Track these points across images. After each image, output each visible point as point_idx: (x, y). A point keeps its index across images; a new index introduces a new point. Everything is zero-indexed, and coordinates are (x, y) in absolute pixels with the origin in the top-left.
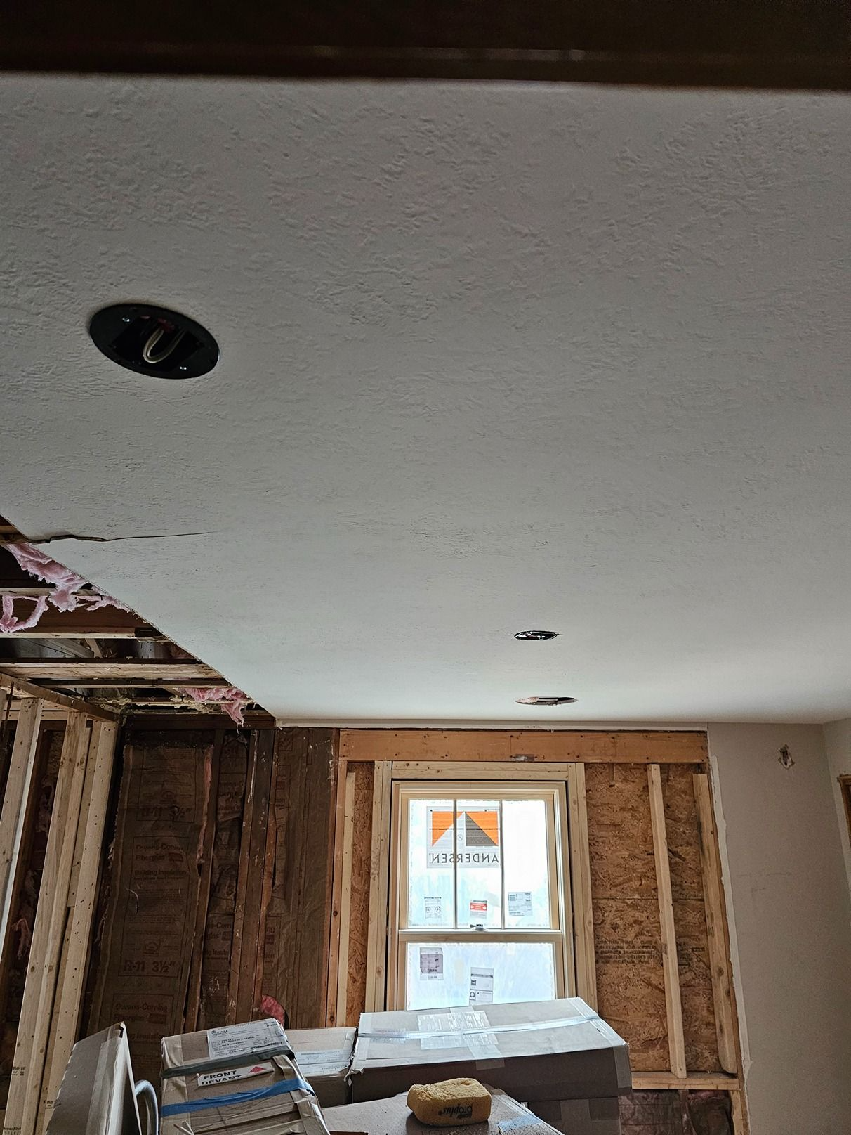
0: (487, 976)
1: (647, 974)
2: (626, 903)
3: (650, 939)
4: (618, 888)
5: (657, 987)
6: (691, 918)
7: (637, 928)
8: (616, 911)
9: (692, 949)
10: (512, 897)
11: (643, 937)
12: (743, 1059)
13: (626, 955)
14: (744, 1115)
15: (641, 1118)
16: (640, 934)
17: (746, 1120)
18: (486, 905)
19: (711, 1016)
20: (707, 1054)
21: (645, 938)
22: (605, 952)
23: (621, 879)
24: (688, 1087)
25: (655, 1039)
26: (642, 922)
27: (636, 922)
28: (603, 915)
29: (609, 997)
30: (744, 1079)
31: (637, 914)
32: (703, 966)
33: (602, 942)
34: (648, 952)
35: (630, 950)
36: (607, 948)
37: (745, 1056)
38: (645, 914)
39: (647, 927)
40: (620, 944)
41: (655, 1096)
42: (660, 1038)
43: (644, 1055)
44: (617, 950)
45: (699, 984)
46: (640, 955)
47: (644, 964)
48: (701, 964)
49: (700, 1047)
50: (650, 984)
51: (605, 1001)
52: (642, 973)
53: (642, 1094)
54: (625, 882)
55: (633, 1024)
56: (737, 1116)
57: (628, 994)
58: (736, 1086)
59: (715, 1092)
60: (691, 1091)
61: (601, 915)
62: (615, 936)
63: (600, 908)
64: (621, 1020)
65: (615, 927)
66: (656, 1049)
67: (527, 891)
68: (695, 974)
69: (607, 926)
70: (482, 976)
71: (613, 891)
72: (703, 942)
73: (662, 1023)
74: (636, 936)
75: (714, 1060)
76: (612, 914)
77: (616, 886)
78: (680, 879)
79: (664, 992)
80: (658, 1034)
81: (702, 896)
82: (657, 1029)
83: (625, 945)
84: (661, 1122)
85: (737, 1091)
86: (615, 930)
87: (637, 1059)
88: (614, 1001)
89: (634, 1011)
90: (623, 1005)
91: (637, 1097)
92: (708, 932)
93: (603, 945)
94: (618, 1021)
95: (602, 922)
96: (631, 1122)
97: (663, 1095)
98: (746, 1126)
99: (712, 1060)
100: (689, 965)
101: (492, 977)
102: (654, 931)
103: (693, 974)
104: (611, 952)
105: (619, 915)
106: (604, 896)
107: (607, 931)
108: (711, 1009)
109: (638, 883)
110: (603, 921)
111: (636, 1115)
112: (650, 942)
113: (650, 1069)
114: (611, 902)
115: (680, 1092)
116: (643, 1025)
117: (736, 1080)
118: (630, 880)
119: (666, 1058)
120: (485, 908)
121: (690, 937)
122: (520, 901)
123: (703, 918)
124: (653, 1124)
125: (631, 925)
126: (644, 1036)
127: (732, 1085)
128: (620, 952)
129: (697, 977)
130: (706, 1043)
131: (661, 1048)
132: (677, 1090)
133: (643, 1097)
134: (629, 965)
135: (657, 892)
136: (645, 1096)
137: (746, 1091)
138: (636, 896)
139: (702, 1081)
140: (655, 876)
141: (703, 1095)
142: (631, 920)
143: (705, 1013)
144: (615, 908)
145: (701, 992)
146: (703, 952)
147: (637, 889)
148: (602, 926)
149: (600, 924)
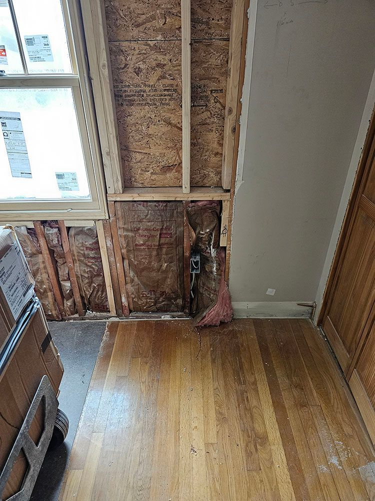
0: (15, 119)
1: (168, 115)
2: (149, 45)
3: (172, 82)
4: (141, 29)
5: (176, 126)
6: (214, 61)
7: (159, 71)
8: (139, 54)
9: (211, 91)
10: (30, 41)
11: (166, 80)
12: (236, 180)
13: (148, 98)
14: (230, 215)
15: (152, 218)
16: (163, 77)
17: (231, 218)
18: (4, 50)
19: (220, 148)
20: (212, 175)
21: (167, 82)
22: (129, 96)
23: (144, 17)
24: (190, 199)
25: (172, 165)
26: (164, 65)
27: (158, 65)
28: (126, 60)
29: (134, 135)
30: (234, 193)
31: (160, 57)
32: (220, 106)
33: (126, 86)
34: (169, 95)
35: (152, 94)
36: (130, 91)
37: (238, 178)
38: (167, 57)
39: (170, 70)
40: (143, 88)
41: (165, 204)
42: (176, 165)
43: (162, 177)
44: (140, 94)
45: (213, 123)
46: (162, 97)
47: (165, 106)
48: (218, 105)
49: (208, 170)
50: (170, 124)
51: (131, 138)
52: (164, 114)
53: (155, 203)
54: (147, 20)
55: (154, 155)
56: (224, 216)
57: (150, 131)
58: (228, 198)
59: (211, 202)
60: (192, 202)
61: (123, 58)
62: (137, 80)
63: (122, 51)
64: (144, 152)
65: (138, 71)
66: (173, 172)
67: (44, 34)
68: (211, 113)
69: (130, 70)
70: (10, 119)
71: (135, 32)
72: (223, 85)
73: (178, 153)
74: (159, 80)
75: (218, 179)
76: (134, 58)
77: (138, 26)
78: (206, 16)
79: (181, 130)
80: (174, 162)
81: (228, 35)
82: (174, 158)
83: (147, 89)
84: (168, 219)
85: (228, 201)
86: (138, 74)
87: (157, 179)
88: (137, 138)
89: (155, 145)
90: (146, 141)
91: (150, 206)
92: (226, 74)
93: (126, 89)
94: (142, 153)
95: (125, 67)
96: (144, 220)
97: (171, 204)
98: (230, 221)
99: (216, 179)
100: (206, 106)
101: (20, 119)
102: (176, 74)
103: (209, 113)
104: (135, 95)
105: (142, 58)
106: (126, 38)
107: (130, 75)
108: (221, 142)
109: (161, 22)
110: (126, 65)
111: (149, 216)
112: (172, 85)
113: (167, 186)
114: (133, 44)
115: (184, 202)
116: (163, 155)
117: (229, 194)
118: (153, 18)
119: (180, 179)
120: (3, 53)
121: (209, 79)
122: (39, 45)
123: (226, 60)
124: (162, 221)
125: (153, 69)
126: (163, 164)
127: (226, 197)
128: (143, 96)
129: (212, 116)
130: (213, 168)
131: (176, 172)
132: (182, 201)
133: (155, 206)
134: (151, 107)
135: (180, 32)
136: (157, 205)
137: (234, 201)
138: (159, 37)
139: (202, 195)
140: (180, 13)
141: (200, 204)
142: (154, 64)
143: (215, 145)
144: (137, 51)
145: (214, 129)
146: (221, 94)
147: (160, 29)
148: (125, 69)
149: (123, 69)
